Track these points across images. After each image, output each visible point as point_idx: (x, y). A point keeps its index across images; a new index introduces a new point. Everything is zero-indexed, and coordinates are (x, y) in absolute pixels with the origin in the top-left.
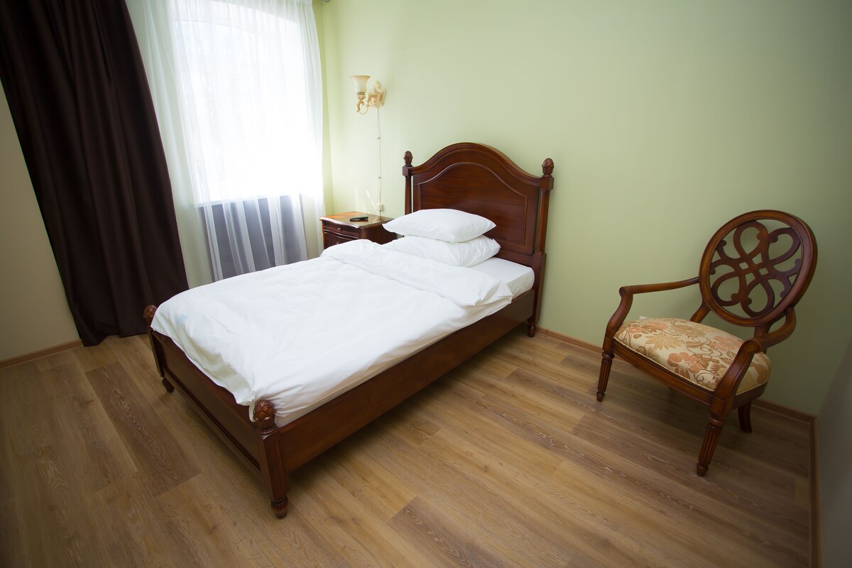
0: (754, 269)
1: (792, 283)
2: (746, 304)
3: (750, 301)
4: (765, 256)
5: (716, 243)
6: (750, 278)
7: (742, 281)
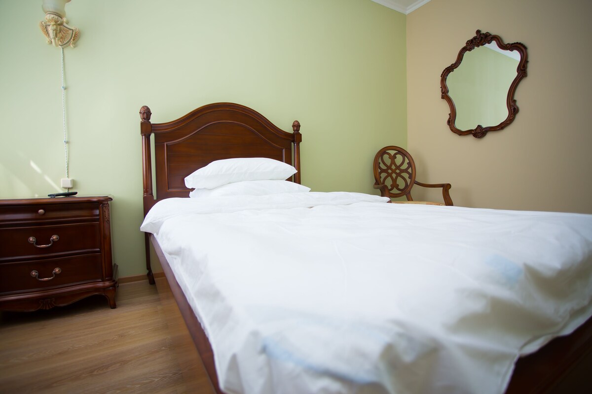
0: (394, 171)
1: (411, 172)
2: (397, 187)
3: (398, 185)
4: (395, 165)
5: (376, 164)
6: (394, 175)
7: (392, 178)
